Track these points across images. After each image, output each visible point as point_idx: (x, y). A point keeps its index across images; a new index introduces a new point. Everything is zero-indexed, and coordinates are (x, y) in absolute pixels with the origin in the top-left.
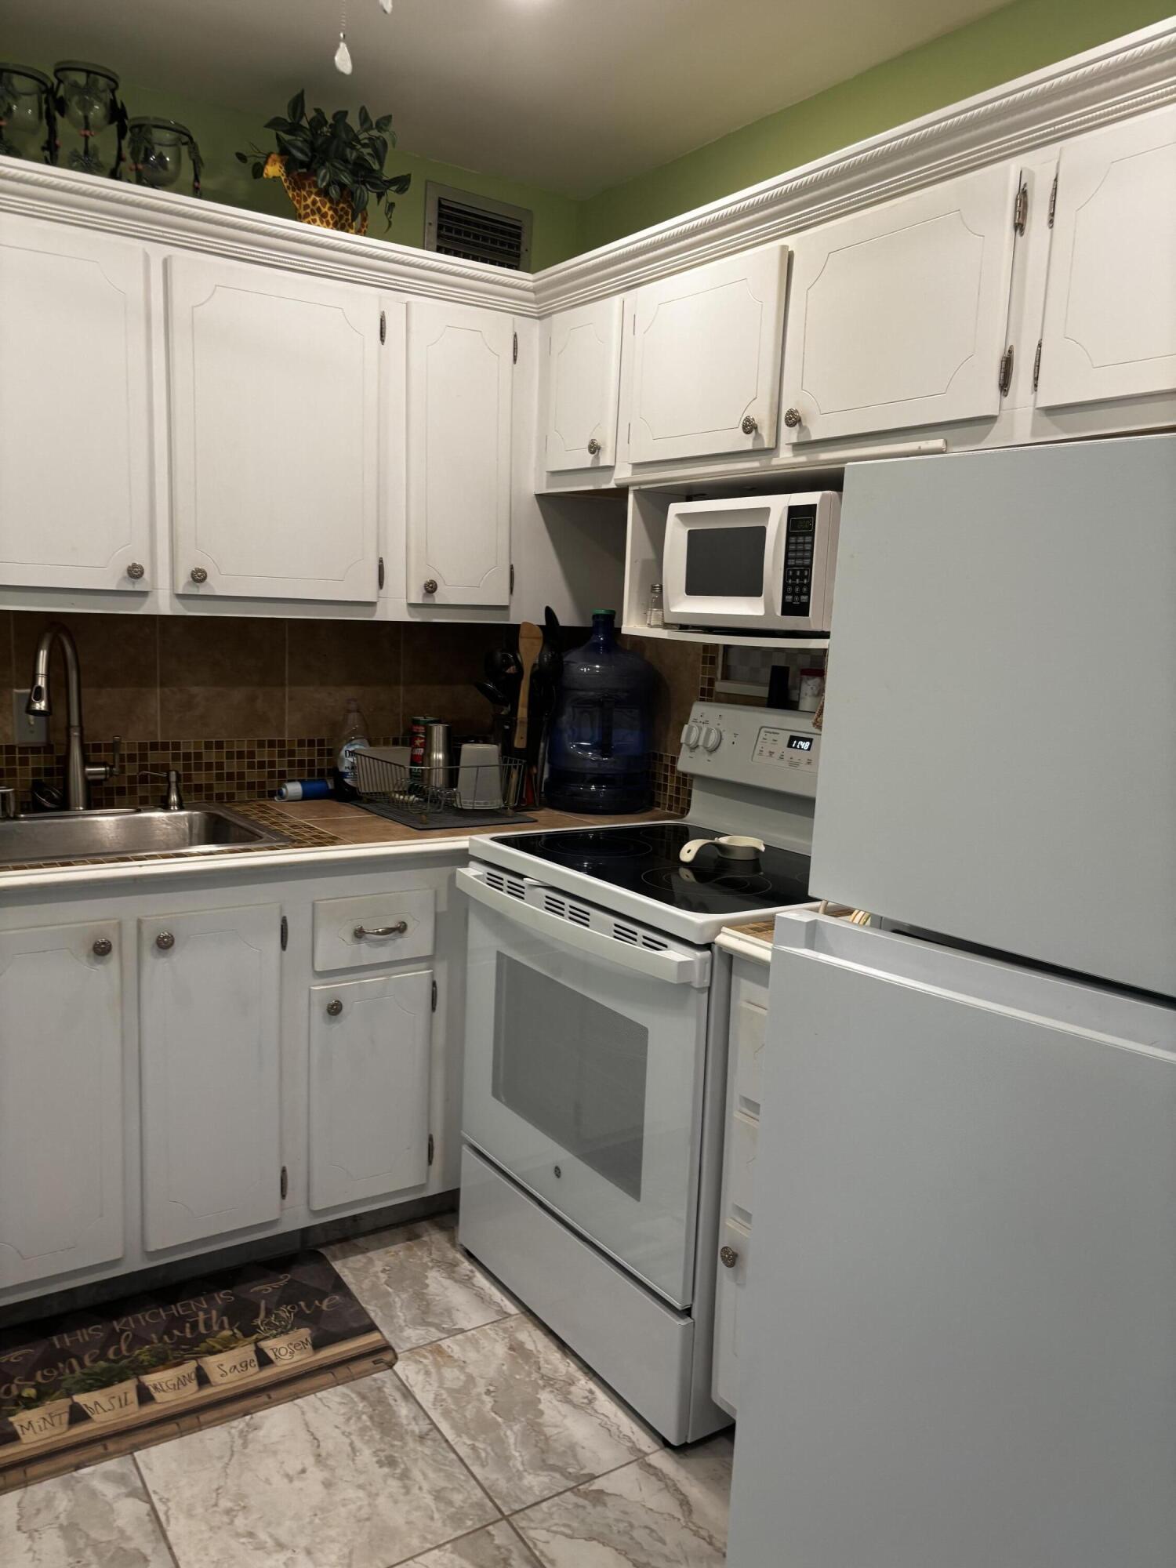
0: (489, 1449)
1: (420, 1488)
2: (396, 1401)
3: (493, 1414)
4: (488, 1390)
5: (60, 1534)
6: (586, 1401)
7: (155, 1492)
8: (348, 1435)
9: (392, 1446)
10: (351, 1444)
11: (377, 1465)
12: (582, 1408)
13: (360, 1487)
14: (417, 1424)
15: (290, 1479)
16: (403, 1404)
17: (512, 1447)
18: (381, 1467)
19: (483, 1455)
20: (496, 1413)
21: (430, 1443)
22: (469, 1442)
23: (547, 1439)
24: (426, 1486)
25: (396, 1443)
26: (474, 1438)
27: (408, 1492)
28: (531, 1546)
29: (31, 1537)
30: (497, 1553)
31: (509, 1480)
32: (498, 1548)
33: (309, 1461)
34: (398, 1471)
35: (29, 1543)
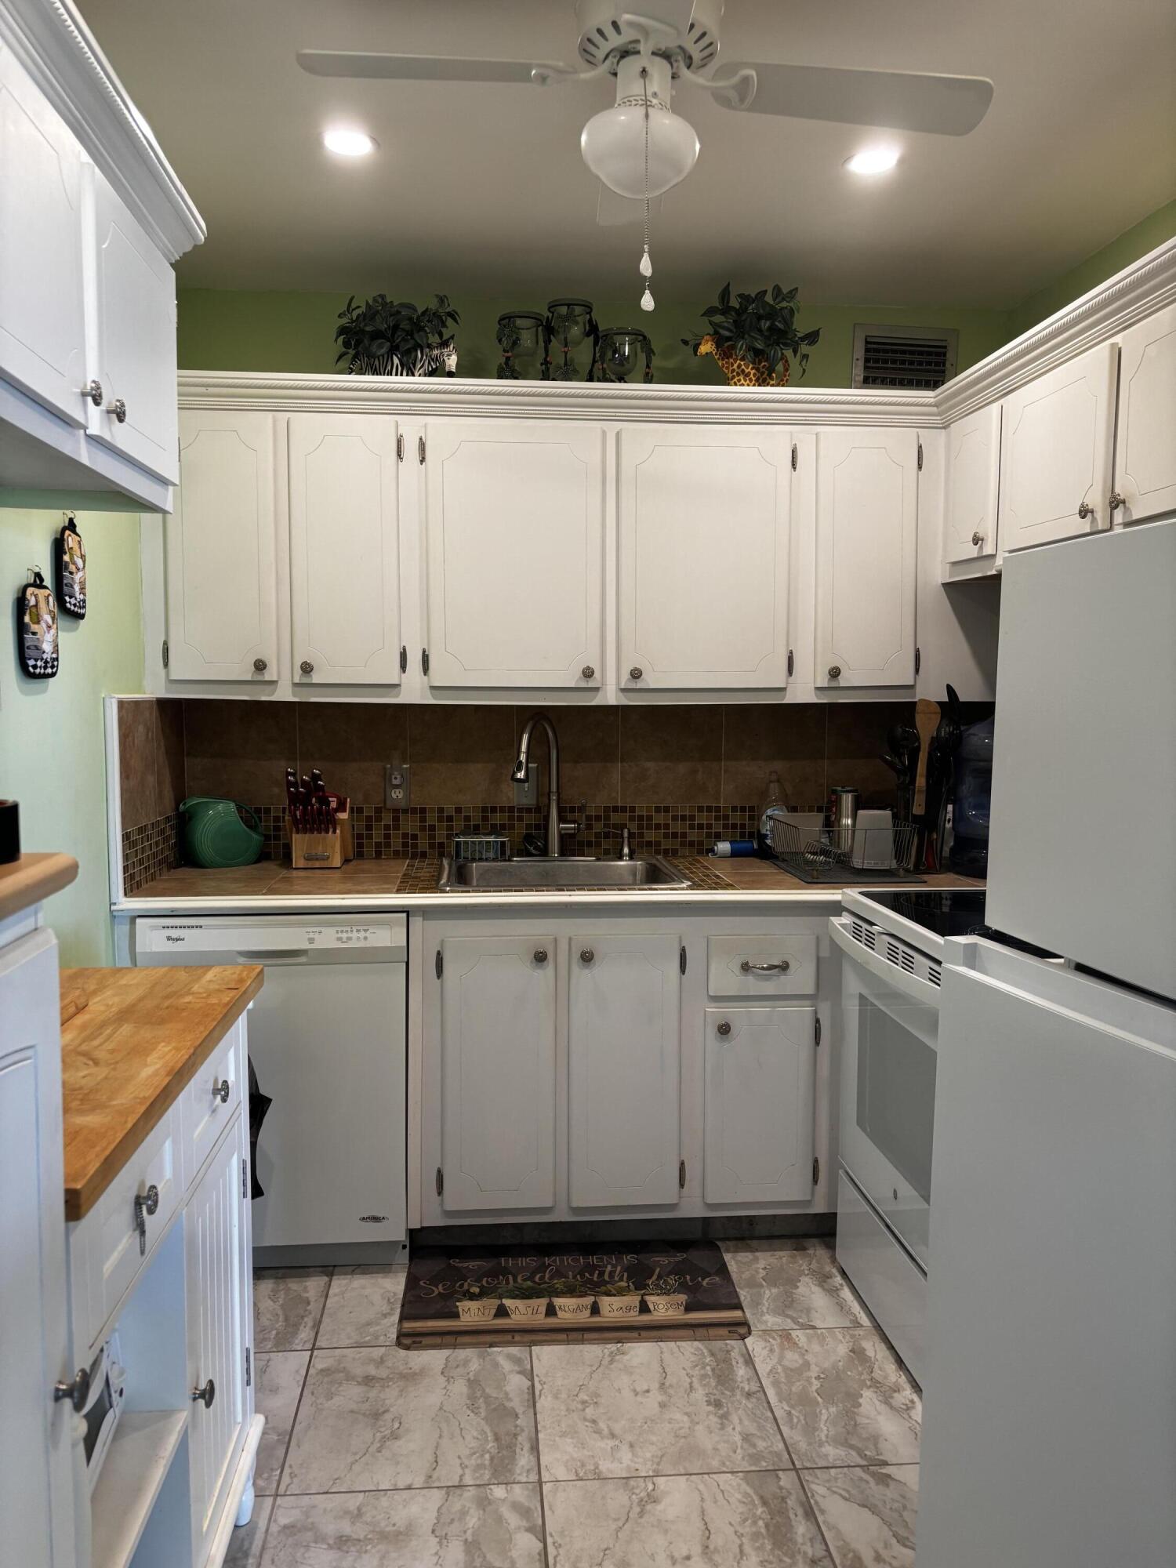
0: (802, 1418)
1: (734, 1429)
2: (737, 1363)
3: (816, 1395)
4: (819, 1376)
5: (467, 1384)
6: (904, 1407)
7: (537, 1376)
8: (690, 1376)
9: (723, 1393)
10: (691, 1383)
11: (706, 1403)
12: (898, 1411)
13: (686, 1414)
14: (749, 1384)
15: (636, 1394)
16: (743, 1367)
17: (823, 1422)
18: (708, 1405)
19: (795, 1420)
20: (818, 1394)
21: (754, 1400)
22: (787, 1408)
23: (856, 1425)
24: (738, 1428)
25: (726, 1392)
26: (792, 1407)
27: (723, 1427)
28: (809, 1495)
29: (448, 1380)
30: (778, 1491)
31: (810, 1444)
32: (781, 1488)
33: (655, 1386)
34: (721, 1412)
35: (446, 1383)
